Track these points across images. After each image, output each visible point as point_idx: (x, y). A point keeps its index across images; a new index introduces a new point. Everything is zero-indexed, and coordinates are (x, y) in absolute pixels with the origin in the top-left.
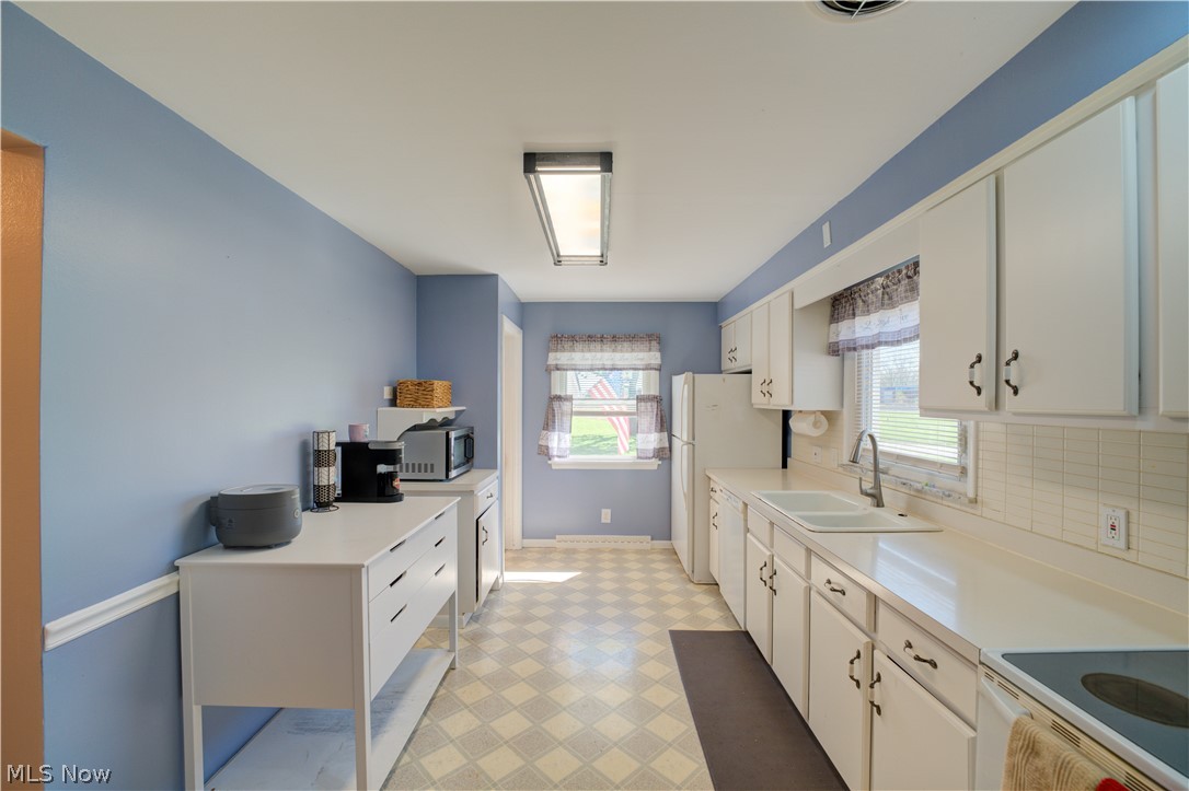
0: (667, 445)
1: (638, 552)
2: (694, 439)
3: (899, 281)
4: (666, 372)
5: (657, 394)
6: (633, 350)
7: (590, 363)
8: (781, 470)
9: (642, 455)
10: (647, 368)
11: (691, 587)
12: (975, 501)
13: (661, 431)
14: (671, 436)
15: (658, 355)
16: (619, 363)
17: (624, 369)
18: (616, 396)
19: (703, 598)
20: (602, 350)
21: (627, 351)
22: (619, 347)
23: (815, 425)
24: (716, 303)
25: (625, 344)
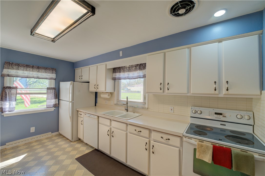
0: (58, 103)
1: (47, 138)
2: (73, 101)
3: (133, 67)
4: (58, 81)
5: (54, 87)
6: (46, 73)
7: (27, 75)
8: (95, 107)
9: (49, 107)
10: (51, 79)
11: (72, 143)
12: (148, 108)
13: (56, 98)
14: (59, 100)
15: (55, 75)
16: (40, 76)
17: (41, 78)
18: (23, 87)
19: (78, 145)
20: (33, 71)
21: (43, 73)
22: (40, 71)
23: (109, 95)
24: (74, 63)
25: (43, 70)
